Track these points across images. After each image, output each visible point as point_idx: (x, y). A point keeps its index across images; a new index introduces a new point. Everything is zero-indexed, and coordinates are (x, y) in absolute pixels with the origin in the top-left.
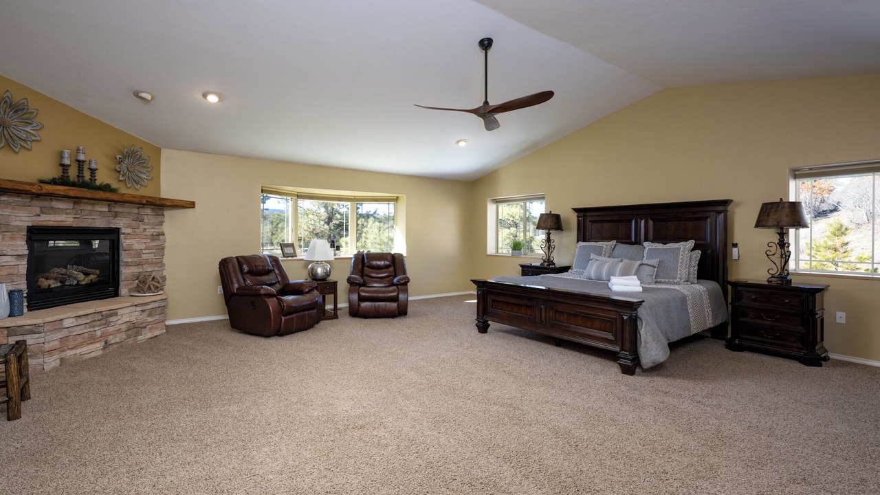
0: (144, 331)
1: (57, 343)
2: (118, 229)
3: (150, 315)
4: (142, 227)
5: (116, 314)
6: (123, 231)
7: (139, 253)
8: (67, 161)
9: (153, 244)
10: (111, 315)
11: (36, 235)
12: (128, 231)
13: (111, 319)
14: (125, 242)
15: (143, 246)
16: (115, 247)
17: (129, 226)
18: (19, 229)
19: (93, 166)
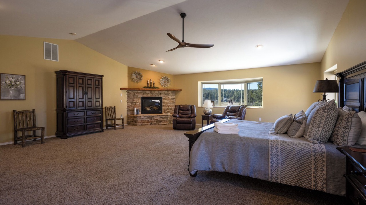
0: (161, 122)
1: (140, 121)
2: (162, 97)
3: (163, 119)
4: (168, 96)
5: (154, 117)
6: (163, 98)
7: (167, 103)
8: (148, 83)
9: (171, 101)
10: (152, 117)
11: (143, 99)
12: (164, 98)
13: (152, 118)
14: (163, 100)
15: (168, 102)
16: (161, 101)
17: (164, 96)
18: (139, 97)
19: (154, 83)
